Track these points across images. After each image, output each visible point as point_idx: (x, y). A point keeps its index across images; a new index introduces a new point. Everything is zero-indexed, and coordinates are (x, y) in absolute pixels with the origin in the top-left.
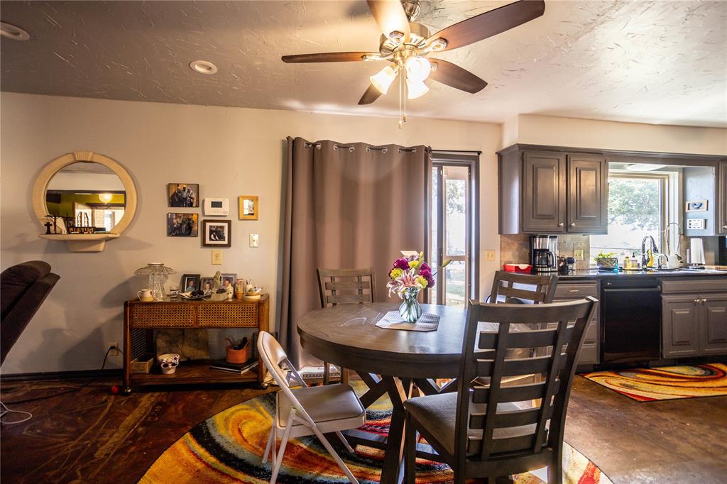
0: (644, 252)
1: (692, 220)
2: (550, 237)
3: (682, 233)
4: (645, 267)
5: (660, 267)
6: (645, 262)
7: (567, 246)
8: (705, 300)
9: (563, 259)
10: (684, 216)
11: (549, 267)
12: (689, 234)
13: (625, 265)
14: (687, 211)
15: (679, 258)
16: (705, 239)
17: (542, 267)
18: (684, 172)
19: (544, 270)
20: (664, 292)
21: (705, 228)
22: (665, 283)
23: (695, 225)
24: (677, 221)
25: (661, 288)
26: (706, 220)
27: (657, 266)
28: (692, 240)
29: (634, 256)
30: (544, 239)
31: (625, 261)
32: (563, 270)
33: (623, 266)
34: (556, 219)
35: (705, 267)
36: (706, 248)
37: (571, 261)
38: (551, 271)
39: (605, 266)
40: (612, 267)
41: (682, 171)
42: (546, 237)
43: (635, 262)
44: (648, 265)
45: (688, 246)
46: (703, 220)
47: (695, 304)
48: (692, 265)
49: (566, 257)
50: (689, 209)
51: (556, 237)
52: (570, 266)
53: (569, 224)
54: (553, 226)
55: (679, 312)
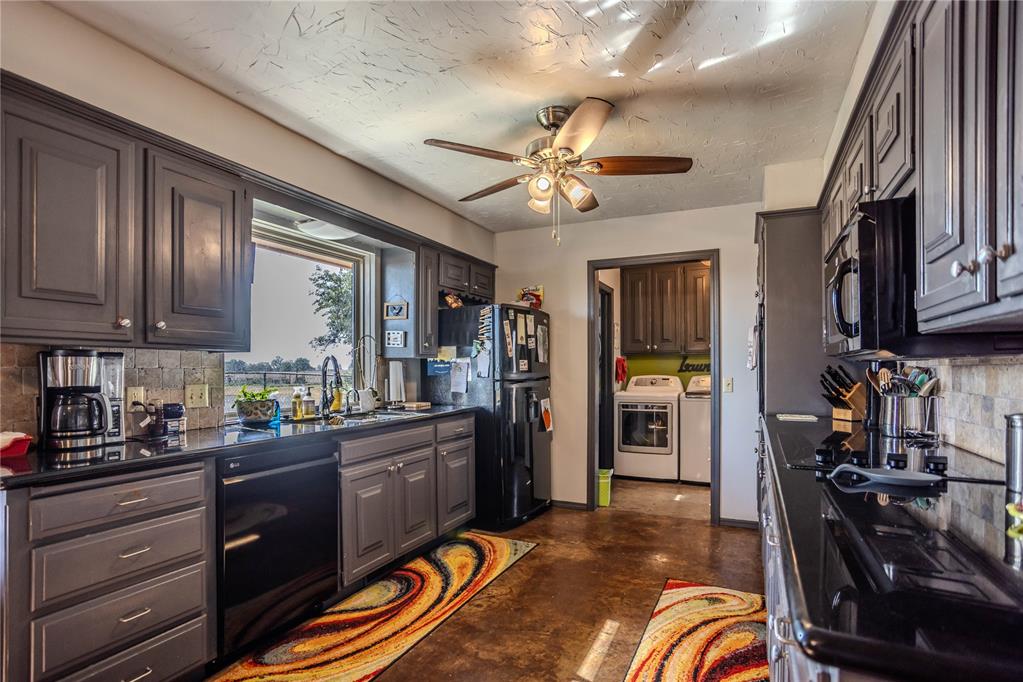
0: (325, 386)
1: (391, 332)
2: (100, 355)
3: (379, 353)
4: (326, 412)
5: (349, 410)
6: (327, 403)
7: (166, 377)
8: (401, 465)
9: (153, 409)
10: (382, 326)
11: (93, 435)
12: (389, 355)
13: (295, 412)
14: (385, 318)
15: (375, 393)
16: (405, 362)
17: (72, 437)
18: (382, 255)
19: (81, 443)
20: (343, 462)
21: (405, 346)
22: (346, 445)
23: (395, 340)
24: (373, 335)
25: (340, 455)
26: (406, 333)
27: (345, 409)
28: (391, 363)
29: (309, 394)
30: (81, 360)
31: (294, 403)
32: (152, 436)
33: (290, 414)
34: (111, 307)
35: (406, 405)
36: (407, 377)
37: (173, 411)
38: (105, 445)
39: (252, 417)
40: (263, 418)
41: (379, 252)
42: (86, 353)
43: (310, 405)
44: (331, 409)
45: (387, 375)
46: (401, 333)
47: (389, 475)
48: (390, 403)
49: (160, 403)
50: (387, 315)
51: (120, 355)
52: (172, 425)
53: (150, 323)
54: (100, 325)
55: (365, 494)
